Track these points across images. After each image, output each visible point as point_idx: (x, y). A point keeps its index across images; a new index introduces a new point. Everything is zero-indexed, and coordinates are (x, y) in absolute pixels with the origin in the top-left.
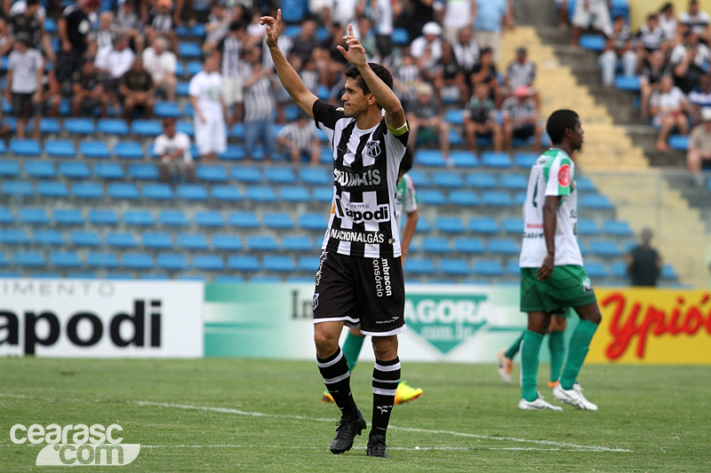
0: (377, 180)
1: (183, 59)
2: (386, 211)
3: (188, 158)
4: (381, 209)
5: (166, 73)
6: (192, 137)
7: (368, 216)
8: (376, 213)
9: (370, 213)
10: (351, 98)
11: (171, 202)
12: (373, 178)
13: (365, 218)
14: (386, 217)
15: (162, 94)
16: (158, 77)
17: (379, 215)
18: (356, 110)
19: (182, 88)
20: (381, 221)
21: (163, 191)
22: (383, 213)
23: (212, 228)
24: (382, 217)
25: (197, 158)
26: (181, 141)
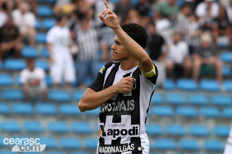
0: (132, 107)
1: (40, 17)
2: (137, 130)
3: (43, 86)
4: (134, 128)
5: (28, 27)
6: (47, 71)
7: (124, 132)
8: (130, 130)
9: (126, 130)
10: (118, 48)
11: (30, 116)
12: (130, 106)
13: (122, 134)
14: (137, 134)
15: (26, 41)
16: (23, 30)
17: (132, 132)
18: (120, 56)
19: (40, 37)
20: (133, 136)
21: (25, 108)
22: (135, 131)
23: (60, 134)
24: (134, 134)
25: (51, 86)
26: (39, 73)
